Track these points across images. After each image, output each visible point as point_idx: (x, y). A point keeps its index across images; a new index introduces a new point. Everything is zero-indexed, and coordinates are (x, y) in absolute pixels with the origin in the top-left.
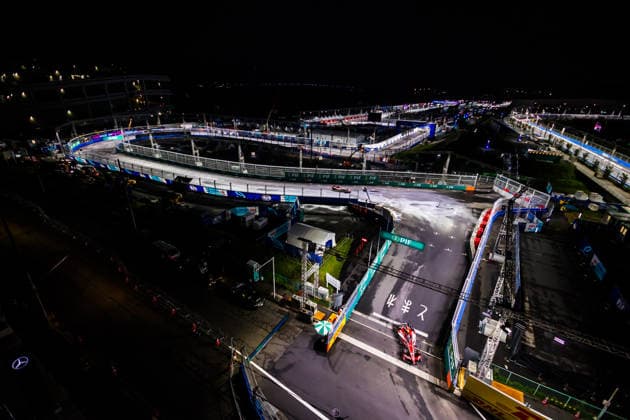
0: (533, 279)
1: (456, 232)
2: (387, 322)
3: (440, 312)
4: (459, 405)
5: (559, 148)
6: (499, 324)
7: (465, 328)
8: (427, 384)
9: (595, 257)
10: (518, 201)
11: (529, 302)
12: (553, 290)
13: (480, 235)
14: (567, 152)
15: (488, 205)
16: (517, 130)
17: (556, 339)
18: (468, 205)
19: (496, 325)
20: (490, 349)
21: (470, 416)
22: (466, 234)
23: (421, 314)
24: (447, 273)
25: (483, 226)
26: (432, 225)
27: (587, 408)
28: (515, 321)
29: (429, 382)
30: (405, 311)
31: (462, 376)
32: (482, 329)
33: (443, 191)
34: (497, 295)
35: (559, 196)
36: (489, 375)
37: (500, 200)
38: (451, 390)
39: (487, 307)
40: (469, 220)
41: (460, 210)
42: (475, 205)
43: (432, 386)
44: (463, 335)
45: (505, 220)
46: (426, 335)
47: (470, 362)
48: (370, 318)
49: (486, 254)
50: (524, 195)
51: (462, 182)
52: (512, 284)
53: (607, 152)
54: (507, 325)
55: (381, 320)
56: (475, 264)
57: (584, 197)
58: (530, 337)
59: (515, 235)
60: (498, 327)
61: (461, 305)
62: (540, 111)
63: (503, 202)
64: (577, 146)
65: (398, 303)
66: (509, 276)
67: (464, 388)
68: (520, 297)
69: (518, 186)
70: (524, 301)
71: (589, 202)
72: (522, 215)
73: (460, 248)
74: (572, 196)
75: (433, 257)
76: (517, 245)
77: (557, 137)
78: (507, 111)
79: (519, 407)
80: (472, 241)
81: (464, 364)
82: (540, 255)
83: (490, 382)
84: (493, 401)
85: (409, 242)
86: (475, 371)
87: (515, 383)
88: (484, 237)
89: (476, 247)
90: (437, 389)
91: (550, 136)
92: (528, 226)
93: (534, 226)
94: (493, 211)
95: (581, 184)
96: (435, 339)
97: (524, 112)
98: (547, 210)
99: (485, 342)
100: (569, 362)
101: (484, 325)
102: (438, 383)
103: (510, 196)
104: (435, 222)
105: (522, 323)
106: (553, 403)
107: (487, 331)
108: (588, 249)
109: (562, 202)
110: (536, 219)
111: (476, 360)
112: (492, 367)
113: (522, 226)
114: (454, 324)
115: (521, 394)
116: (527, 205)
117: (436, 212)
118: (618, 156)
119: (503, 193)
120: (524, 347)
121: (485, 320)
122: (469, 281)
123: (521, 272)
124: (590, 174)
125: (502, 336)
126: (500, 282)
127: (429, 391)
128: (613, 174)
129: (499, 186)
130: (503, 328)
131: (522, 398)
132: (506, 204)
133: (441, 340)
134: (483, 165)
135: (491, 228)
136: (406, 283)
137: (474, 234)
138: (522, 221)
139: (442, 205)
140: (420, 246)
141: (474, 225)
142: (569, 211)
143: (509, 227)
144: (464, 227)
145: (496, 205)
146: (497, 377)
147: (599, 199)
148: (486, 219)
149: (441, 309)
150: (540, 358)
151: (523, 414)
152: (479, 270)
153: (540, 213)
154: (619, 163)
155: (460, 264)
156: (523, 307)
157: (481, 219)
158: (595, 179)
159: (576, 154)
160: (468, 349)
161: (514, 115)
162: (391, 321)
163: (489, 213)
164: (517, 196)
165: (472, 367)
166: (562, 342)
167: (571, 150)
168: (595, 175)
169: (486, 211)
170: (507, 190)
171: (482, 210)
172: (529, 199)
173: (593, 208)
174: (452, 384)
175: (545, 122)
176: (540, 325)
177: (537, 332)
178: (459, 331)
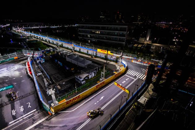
0: (51, 74)
1: (21, 74)
2: (18, 120)
3: (35, 100)
4: (56, 116)
5: (35, 38)
6: (51, 89)
7: (44, 98)
8: (45, 121)
9: (59, 62)
10: (34, 56)
11: (54, 79)
12: (56, 73)
13: (30, 71)
14: (37, 38)
15: (26, 61)
16: (18, 34)
17: (63, 83)
18: (20, 63)
19: (51, 90)
20: (53, 97)
21: (60, 115)
22: (26, 73)
23: (29, 106)
24: (28, 88)
25: (29, 68)
26: (10, 77)
27: (74, 91)
28: (54, 86)
29: (45, 120)
30: (22, 111)
31: (52, 109)
32: (49, 94)
33: (5, 63)
34: (46, 83)
35: (43, 50)
36: (57, 102)
37: (29, 58)
38: (52, 115)
39: (46, 88)
40: (23, 68)
41: (17, 66)
42: (22, 62)
43: (47, 120)
44: (45, 100)
45: (35, 63)
46: (35, 110)
47: (51, 104)
48: (9, 127)
49: (36, 75)
50: (35, 54)
51: (11, 57)
52: (48, 78)
53: (46, 36)
54: (53, 88)
55: (15, 122)
56: (35, 80)
57: (49, 49)
58: (59, 87)
59: (40, 65)
60: (52, 90)
61: (39, 93)
62: (22, 27)
63: (30, 58)
64: (39, 36)
65: (18, 111)
66: (46, 77)
67: (54, 111)
68: (51, 80)
69: (31, 52)
70: (52, 80)
71: (50, 50)
72: (38, 59)
73: (27, 78)
74: (46, 50)
75: (19, 87)
76: (42, 68)
77: (33, 34)
78: (10, 28)
79: (66, 102)
80: (29, 74)
81: (50, 106)
82: (48, 67)
83: (58, 104)
84: (61, 107)
85: (5, 88)
86: (54, 105)
87: (62, 98)
88: (32, 70)
89: (32, 75)
90: (49, 119)
91: (30, 34)
92: (41, 61)
93: (43, 61)
94: (29, 62)
95: (46, 46)
96: (39, 108)
97: (17, 28)
98: (43, 55)
99: (51, 97)
100: (67, 86)
101: (48, 93)
102: (48, 117)
103: (32, 55)
104: (10, 75)
105: (56, 85)
106: (70, 95)
107: (50, 93)
108: (56, 61)
109: (45, 52)
110: (42, 59)
111: (52, 102)
112: (56, 100)
113: (40, 62)
114: (41, 100)
115: (65, 99)
116: (37, 56)
117: (8, 71)
118: (49, 37)
119: (28, 55)
120: (59, 90)
121: (48, 91)
122: (37, 85)
123: (48, 74)
124: (46, 43)
125: (54, 92)
126: (45, 80)
127: (47, 121)
128: (51, 42)
129: (25, 53)
130: (53, 90)
131: (65, 100)
132: (32, 58)
133: (40, 106)
134: (15, 49)
135: (32, 67)
136: (15, 102)
137: (28, 71)
138: (39, 61)
139: (8, 68)
140: (11, 87)
141: (26, 69)
142: (48, 53)
143: (37, 64)
144: (23, 71)
145: (29, 60)
146: (59, 101)
147: (51, 49)
148: (29, 65)
149: (34, 99)
150: (63, 89)
151: (67, 103)
152: (37, 80)
153: (42, 57)
154: (50, 39)
155: (31, 83)
156: (53, 81)
157: (27, 66)
158: (48, 44)
159: (40, 39)
160: (49, 102)
161: (14, 29)
162: (20, 118)
163: (28, 63)
164: (33, 55)
165: (52, 105)
166: (64, 83)
167: (38, 38)
168: (47, 43)
169: (27, 63)
170: (29, 54)
171: (25, 63)
172: (37, 54)
173: (52, 51)
174: (51, 113)
175: (26, 30)
176: (59, 83)
177: (59, 85)
178: (43, 100)
